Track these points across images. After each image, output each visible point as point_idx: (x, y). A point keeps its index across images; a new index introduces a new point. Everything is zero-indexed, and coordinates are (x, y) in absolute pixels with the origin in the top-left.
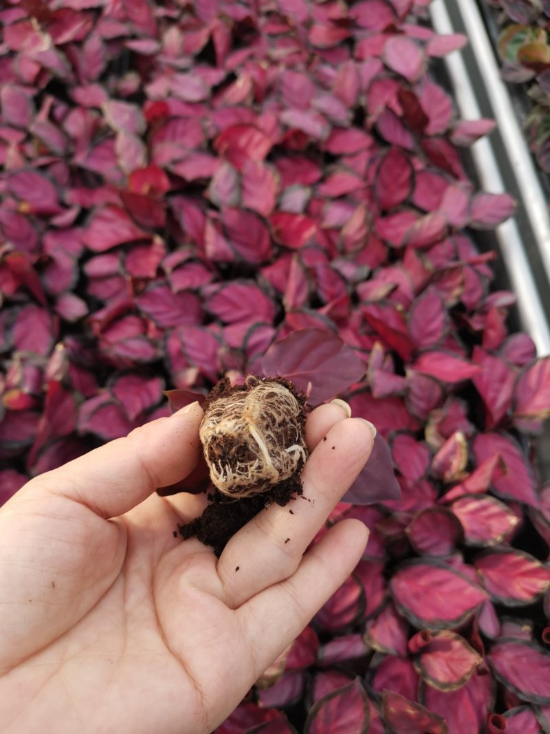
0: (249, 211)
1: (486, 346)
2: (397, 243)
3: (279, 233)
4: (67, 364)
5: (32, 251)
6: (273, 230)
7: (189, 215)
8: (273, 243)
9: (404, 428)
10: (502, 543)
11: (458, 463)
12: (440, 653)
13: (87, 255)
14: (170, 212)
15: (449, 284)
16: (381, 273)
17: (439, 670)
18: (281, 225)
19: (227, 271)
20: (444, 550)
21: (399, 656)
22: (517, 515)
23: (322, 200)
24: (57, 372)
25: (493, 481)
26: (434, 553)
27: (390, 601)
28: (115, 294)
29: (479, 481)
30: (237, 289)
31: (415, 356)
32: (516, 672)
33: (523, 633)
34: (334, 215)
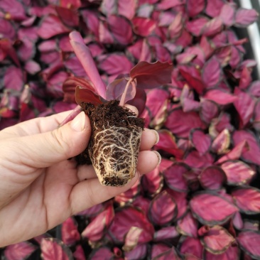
0: (122, 17)
1: (241, 87)
2: (197, 34)
3: (137, 28)
4: (30, 95)
5: (12, 39)
6: (134, 27)
7: (91, 20)
8: (134, 34)
9: (198, 127)
10: (245, 184)
11: (225, 145)
12: (214, 236)
13: (40, 41)
14: (81, 18)
15: (223, 55)
16: (189, 50)
17: (213, 244)
18: (138, 25)
19: (110, 48)
20: (216, 187)
21: (194, 237)
22: (253, 170)
23: (159, 12)
24: (26, 99)
25: (243, 153)
26: (212, 188)
27: (190, 211)
28: (54, 61)
29: (235, 153)
30: (115, 57)
31: (205, 92)
32: (250, 245)
33: (254, 227)
34: (165, 19)
